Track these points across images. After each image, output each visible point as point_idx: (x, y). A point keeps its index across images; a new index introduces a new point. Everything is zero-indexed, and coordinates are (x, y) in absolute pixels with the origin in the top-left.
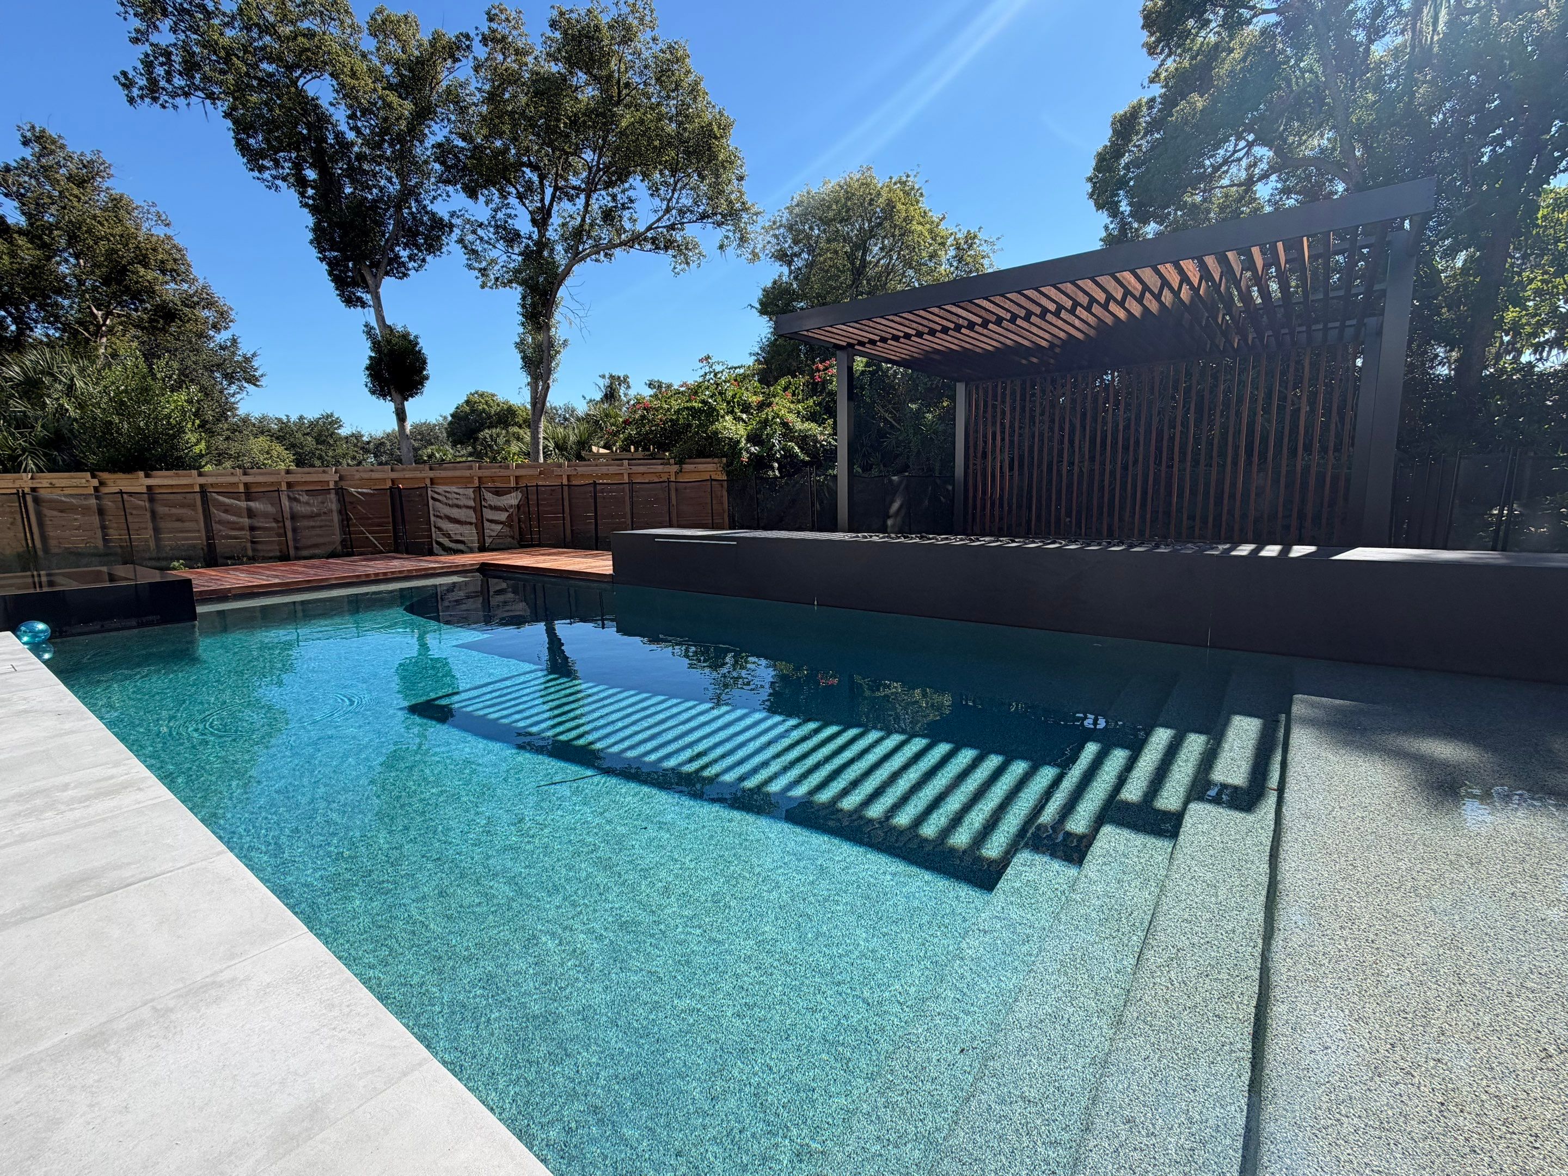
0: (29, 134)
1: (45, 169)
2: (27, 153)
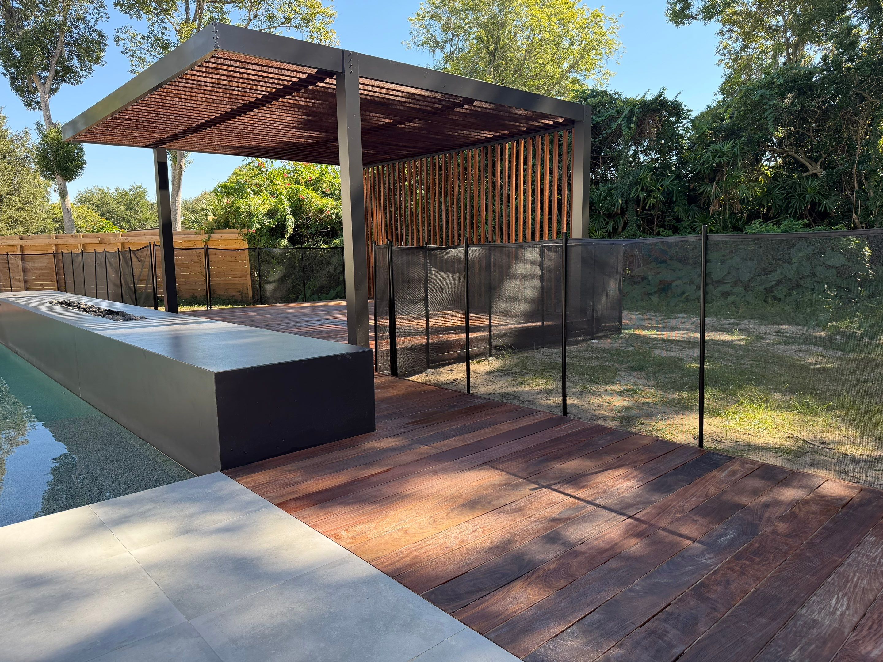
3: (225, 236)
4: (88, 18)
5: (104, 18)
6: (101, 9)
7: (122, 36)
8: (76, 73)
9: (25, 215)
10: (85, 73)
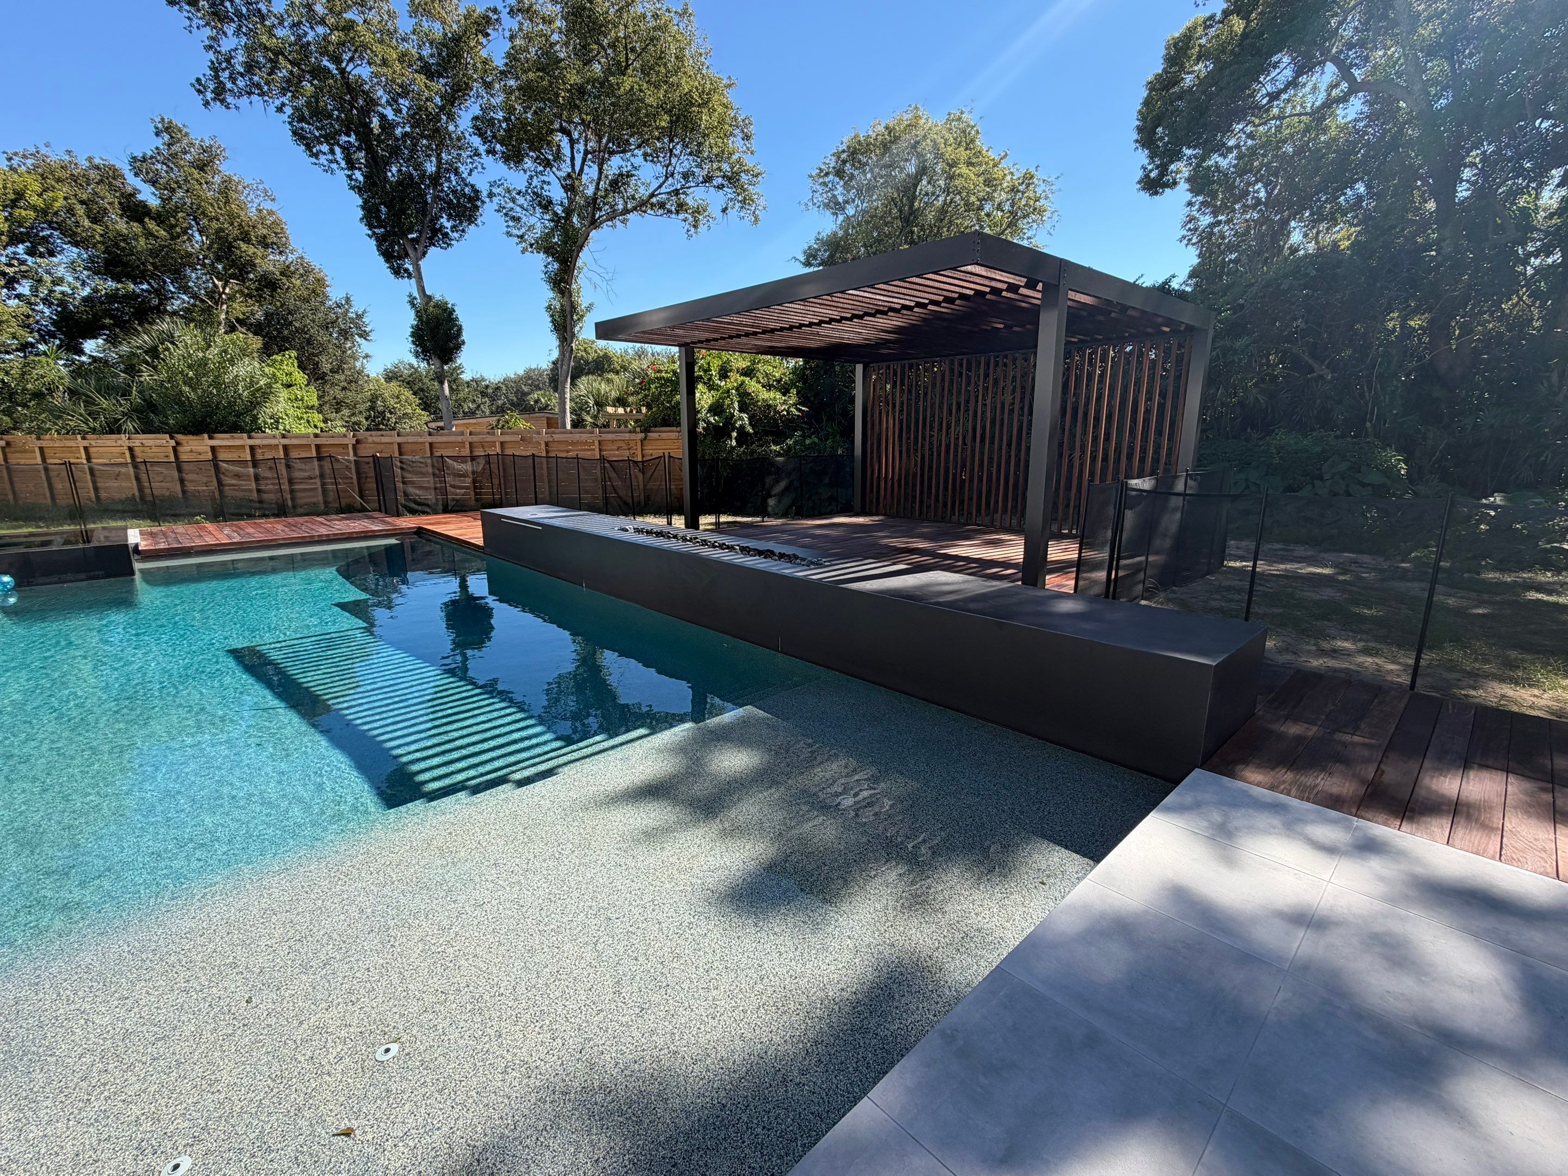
0: (160, 126)
1: (174, 155)
2: (159, 142)
3: (664, 435)
4: (462, 168)
5: (480, 169)
6: (476, 158)
7: (495, 190)
8: (446, 235)
9: (351, 396)
10: (456, 235)
